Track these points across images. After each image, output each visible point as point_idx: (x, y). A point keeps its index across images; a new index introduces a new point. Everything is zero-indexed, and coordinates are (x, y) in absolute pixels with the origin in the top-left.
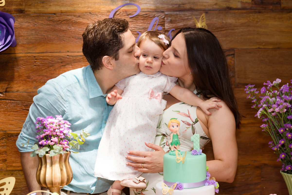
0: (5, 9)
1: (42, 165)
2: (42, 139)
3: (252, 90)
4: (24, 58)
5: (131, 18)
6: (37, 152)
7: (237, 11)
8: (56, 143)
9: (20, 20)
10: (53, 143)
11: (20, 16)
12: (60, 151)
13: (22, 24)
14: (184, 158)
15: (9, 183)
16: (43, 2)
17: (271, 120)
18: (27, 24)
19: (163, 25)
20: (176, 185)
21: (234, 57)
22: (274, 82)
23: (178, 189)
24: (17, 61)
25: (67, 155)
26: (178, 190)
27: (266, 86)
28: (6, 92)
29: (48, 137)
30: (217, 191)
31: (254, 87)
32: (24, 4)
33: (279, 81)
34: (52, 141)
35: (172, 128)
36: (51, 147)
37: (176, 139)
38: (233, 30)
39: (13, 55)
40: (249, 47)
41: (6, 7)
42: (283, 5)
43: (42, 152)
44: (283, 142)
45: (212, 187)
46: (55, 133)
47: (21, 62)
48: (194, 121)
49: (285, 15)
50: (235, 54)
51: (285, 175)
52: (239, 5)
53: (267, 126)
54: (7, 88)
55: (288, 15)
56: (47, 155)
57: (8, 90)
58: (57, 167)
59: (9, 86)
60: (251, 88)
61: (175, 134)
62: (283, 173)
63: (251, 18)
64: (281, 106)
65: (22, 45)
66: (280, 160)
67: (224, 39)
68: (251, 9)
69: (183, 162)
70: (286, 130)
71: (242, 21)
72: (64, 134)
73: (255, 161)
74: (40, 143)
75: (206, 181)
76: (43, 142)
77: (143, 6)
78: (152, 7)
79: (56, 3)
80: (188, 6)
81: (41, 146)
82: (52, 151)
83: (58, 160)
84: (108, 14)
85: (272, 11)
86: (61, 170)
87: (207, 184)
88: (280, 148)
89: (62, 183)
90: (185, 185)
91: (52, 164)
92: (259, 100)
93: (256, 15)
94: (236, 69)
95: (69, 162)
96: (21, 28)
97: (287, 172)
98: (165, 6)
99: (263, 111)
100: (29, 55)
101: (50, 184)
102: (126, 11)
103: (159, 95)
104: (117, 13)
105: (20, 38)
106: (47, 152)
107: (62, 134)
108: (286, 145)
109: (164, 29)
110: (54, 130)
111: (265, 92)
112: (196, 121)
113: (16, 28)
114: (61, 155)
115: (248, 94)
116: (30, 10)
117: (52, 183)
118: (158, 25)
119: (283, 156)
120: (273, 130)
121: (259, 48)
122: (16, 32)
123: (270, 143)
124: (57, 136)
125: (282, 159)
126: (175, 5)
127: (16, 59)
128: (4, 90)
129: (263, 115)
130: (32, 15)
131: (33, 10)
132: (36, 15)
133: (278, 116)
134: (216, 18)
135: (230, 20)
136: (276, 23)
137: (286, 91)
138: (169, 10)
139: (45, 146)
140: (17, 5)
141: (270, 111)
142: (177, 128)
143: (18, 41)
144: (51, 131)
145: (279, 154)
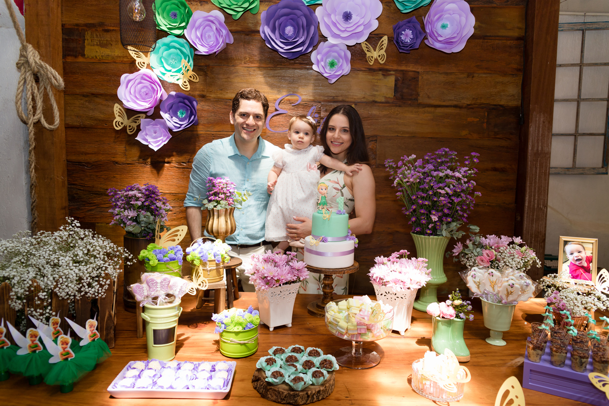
0: (190, 94)
1: (210, 217)
2: (212, 195)
3: (391, 164)
4: (204, 135)
5: (293, 106)
6: (206, 206)
7: (381, 104)
8: (223, 199)
9: (202, 103)
10: (220, 199)
11: (202, 101)
12: (225, 205)
13: (204, 107)
14: (329, 216)
15: (182, 230)
16: (221, 90)
17: (405, 189)
18: (207, 107)
19: (319, 113)
20: (321, 238)
21: (376, 142)
22: (410, 157)
23: (323, 241)
24: (198, 138)
25: (231, 209)
26: (323, 243)
27: (403, 160)
28: (188, 162)
29: (216, 194)
30: (357, 246)
31: (393, 162)
32: (206, 90)
33: (414, 156)
34: (219, 197)
35: (321, 190)
36: (218, 202)
37: (324, 200)
38: (377, 120)
39: (195, 132)
40: (389, 135)
41: (191, 93)
42: (419, 101)
43: (210, 206)
44: (414, 207)
45: (353, 241)
46: (222, 191)
47: (201, 139)
48: (342, 186)
49: (421, 110)
50: (378, 140)
51: (415, 236)
52: (383, 100)
53: (402, 193)
54: (189, 159)
55: (423, 109)
56: (215, 208)
57: (190, 160)
58: (222, 219)
59: (191, 158)
60: (390, 162)
61: (323, 196)
62: (412, 234)
63: (393, 111)
64: (414, 176)
65: (203, 125)
66: (411, 223)
67: (369, 127)
68: (392, 103)
69: (329, 219)
70: (418, 197)
71: (385, 113)
72: (230, 192)
73: (389, 228)
74: (209, 198)
75: (347, 236)
76: (212, 198)
77: (304, 97)
78: (311, 98)
79: (232, 91)
80: (340, 98)
81: (210, 201)
82: (219, 205)
83: (224, 213)
84: (274, 102)
85: (410, 105)
86: (226, 222)
87: (348, 239)
88: (412, 213)
89: (226, 232)
90: (329, 239)
91: (218, 217)
92: (396, 172)
93: (397, 109)
94: (378, 153)
95: (233, 216)
96: (203, 110)
97: (416, 233)
98: (322, 97)
99: (399, 180)
100: (208, 132)
101: (216, 233)
102: (289, 100)
103: (315, 166)
104: (282, 101)
105: (202, 118)
106: (215, 206)
107: (228, 192)
108: (417, 210)
109: (320, 116)
110: (222, 188)
111: (402, 165)
112: (344, 187)
113: (198, 110)
114: (226, 209)
115: (387, 167)
116: (210, 95)
117: (218, 232)
118: (315, 113)
119: (414, 219)
120: (407, 198)
121: (397, 136)
122: (198, 114)
123: (403, 209)
124: (224, 193)
125: (412, 222)
126: (331, 97)
127: (198, 136)
128: (187, 161)
129: (399, 184)
130: (212, 100)
131: (213, 96)
132: (215, 100)
133: (411, 186)
134: (364, 109)
135: (375, 112)
136: (413, 116)
137: (420, 164)
138: (325, 101)
139: (214, 200)
140: (200, 91)
141: (405, 180)
142: (326, 191)
143: (200, 121)
144: (219, 189)
145: (410, 219)
